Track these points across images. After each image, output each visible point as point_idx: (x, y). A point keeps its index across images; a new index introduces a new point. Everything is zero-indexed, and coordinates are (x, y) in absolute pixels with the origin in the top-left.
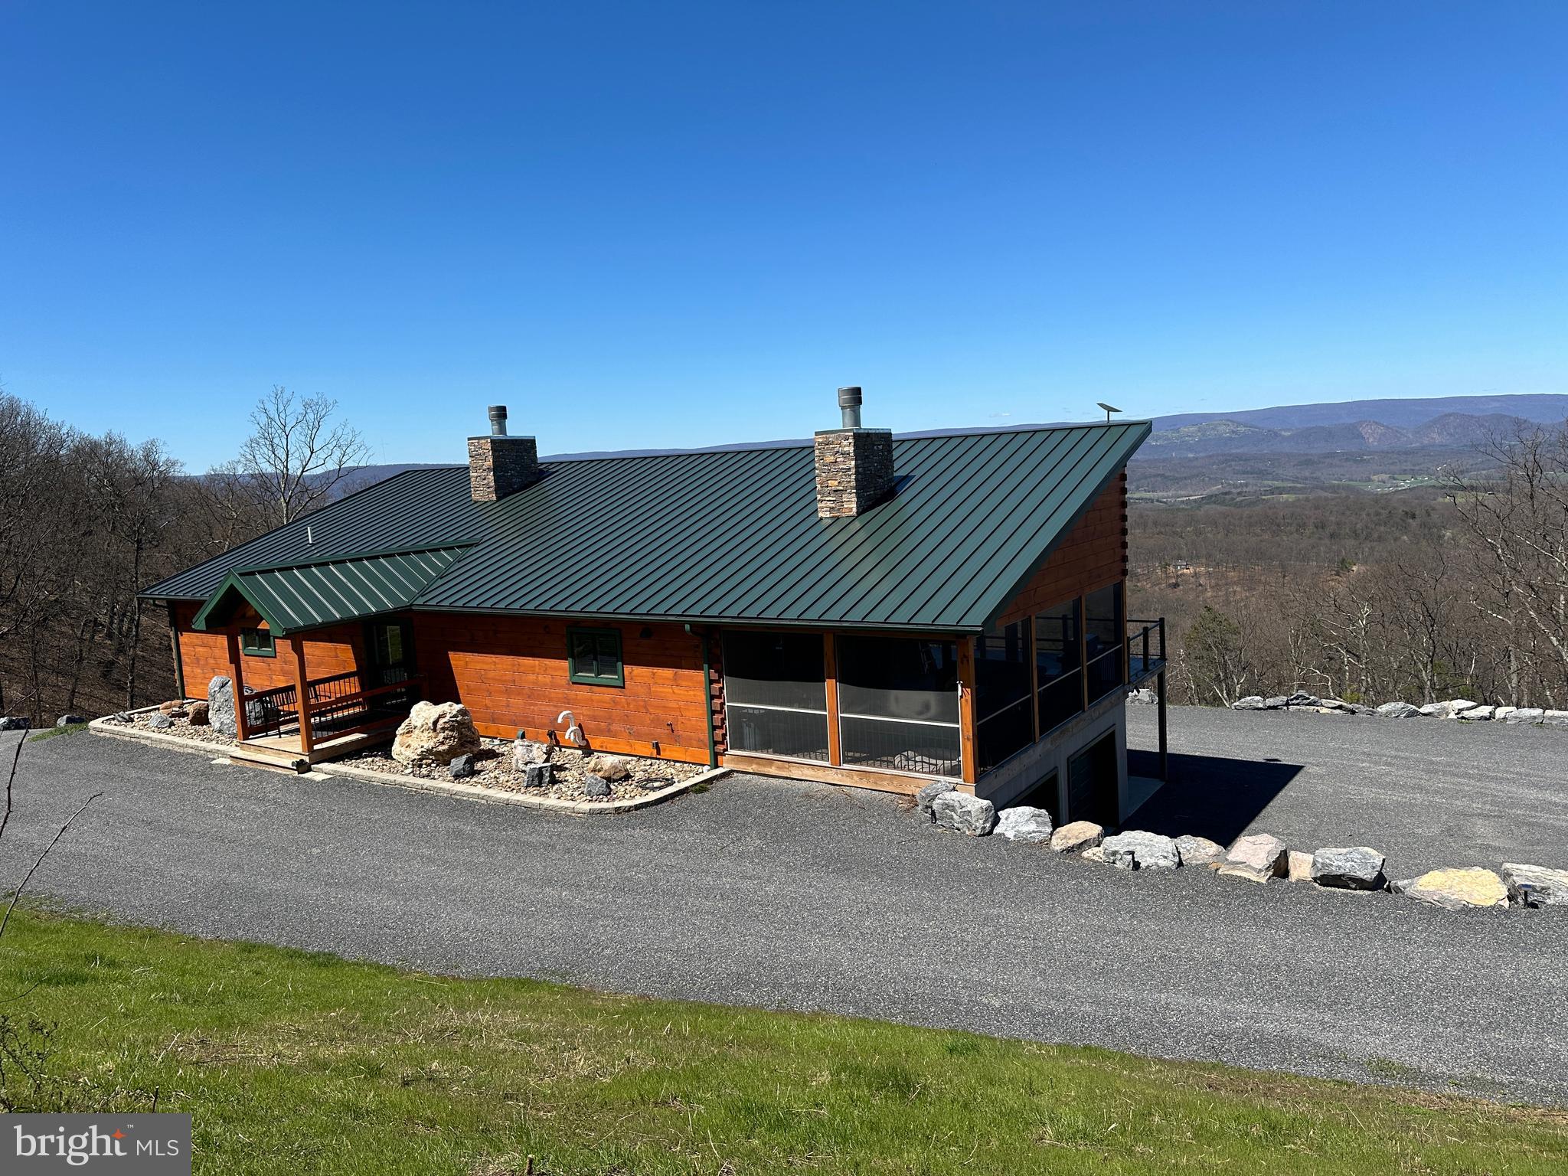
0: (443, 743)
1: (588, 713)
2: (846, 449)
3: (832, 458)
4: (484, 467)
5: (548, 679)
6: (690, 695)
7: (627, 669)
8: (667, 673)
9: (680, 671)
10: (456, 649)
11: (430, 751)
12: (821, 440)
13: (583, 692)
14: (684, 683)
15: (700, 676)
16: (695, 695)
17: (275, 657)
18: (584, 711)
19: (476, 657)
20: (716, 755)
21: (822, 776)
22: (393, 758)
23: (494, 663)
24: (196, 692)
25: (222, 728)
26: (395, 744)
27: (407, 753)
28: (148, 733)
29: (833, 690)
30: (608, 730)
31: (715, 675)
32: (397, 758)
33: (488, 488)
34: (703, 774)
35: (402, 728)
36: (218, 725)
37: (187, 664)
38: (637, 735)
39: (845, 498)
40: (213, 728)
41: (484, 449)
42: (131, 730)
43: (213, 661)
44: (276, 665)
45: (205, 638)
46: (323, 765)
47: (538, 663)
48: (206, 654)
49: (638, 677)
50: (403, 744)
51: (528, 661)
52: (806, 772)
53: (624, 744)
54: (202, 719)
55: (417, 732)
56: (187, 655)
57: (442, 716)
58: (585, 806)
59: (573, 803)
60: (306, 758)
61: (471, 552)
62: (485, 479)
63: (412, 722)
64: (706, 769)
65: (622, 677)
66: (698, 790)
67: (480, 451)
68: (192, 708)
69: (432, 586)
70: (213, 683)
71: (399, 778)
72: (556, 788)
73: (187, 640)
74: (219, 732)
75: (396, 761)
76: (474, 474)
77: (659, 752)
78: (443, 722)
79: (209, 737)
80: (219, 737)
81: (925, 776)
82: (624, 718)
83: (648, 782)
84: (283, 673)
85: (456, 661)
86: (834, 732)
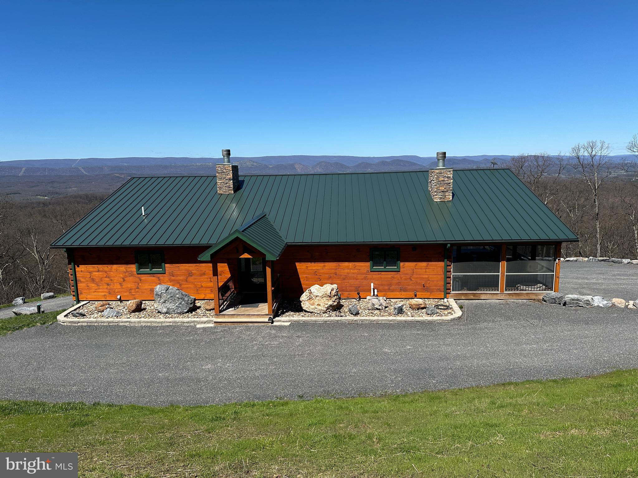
0: (334, 302)
1: (379, 283)
2: (449, 175)
3: (443, 179)
4: (227, 178)
5: (356, 271)
6: (435, 272)
7: (402, 264)
8: (424, 264)
9: (431, 263)
10: (300, 261)
11: (331, 306)
12: (438, 172)
13: (376, 275)
14: (432, 268)
15: (441, 264)
16: (437, 272)
17: (165, 273)
18: (376, 282)
19: (313, 264)
20: (447, 293)
21: (495, 297)
22: (306, 311)
23: (324, 266)
24: (90, 297)
25: (168, 311)
26: (305, 305)
27: (320, 308)
28: (119, 320)
29: (503, 265)
30: (389, 289)
31: (449, 263)
32: (312, 310)
33: (229, 188)
34: (451, 302)
35: (304, 297)
36: (165, 310)
37: (81, 282)
38: (405, 290)
39: (447, 194)
40: (159, 312)
41: (227, 170)
42: (99, 319)
43: (107, 279)
44: (166, 277)
45: (101, 267)
46: (277, 319)
47: (351, 264)
48: (101, 276)
49: (407, 267)
50: (313, 304)
51: (346, 264)
52: (488, 297)
53: (398, 294)
54: (139, 309)
55: (318, 298)
56: (83, 277)
57: (332, 290)
58: (444, 318)
59: (435, 318)
60: (272, 316)
61: (271, 218)
62: (227, 184)
63: (315, 294)
64: (446, 300)
65: (399, 267)
66: (461, 307)
67: (225, 171)
68: (132, 303)
69: (282, 234)
70: (159, 288)
71: (329, 318)
72: (409, 313)
73: (83, 269)
74: (166, 313)
75: (309, 312)
76: (219, 181)
77: (416, 296)
78: (334, 293)
79: (161, 316)
80: (170, 316)
81: (539, 292)
82: (398, 284)
83: (437, 306)
84: (171, 281)
85: (301, 267)
86: (502, 280)
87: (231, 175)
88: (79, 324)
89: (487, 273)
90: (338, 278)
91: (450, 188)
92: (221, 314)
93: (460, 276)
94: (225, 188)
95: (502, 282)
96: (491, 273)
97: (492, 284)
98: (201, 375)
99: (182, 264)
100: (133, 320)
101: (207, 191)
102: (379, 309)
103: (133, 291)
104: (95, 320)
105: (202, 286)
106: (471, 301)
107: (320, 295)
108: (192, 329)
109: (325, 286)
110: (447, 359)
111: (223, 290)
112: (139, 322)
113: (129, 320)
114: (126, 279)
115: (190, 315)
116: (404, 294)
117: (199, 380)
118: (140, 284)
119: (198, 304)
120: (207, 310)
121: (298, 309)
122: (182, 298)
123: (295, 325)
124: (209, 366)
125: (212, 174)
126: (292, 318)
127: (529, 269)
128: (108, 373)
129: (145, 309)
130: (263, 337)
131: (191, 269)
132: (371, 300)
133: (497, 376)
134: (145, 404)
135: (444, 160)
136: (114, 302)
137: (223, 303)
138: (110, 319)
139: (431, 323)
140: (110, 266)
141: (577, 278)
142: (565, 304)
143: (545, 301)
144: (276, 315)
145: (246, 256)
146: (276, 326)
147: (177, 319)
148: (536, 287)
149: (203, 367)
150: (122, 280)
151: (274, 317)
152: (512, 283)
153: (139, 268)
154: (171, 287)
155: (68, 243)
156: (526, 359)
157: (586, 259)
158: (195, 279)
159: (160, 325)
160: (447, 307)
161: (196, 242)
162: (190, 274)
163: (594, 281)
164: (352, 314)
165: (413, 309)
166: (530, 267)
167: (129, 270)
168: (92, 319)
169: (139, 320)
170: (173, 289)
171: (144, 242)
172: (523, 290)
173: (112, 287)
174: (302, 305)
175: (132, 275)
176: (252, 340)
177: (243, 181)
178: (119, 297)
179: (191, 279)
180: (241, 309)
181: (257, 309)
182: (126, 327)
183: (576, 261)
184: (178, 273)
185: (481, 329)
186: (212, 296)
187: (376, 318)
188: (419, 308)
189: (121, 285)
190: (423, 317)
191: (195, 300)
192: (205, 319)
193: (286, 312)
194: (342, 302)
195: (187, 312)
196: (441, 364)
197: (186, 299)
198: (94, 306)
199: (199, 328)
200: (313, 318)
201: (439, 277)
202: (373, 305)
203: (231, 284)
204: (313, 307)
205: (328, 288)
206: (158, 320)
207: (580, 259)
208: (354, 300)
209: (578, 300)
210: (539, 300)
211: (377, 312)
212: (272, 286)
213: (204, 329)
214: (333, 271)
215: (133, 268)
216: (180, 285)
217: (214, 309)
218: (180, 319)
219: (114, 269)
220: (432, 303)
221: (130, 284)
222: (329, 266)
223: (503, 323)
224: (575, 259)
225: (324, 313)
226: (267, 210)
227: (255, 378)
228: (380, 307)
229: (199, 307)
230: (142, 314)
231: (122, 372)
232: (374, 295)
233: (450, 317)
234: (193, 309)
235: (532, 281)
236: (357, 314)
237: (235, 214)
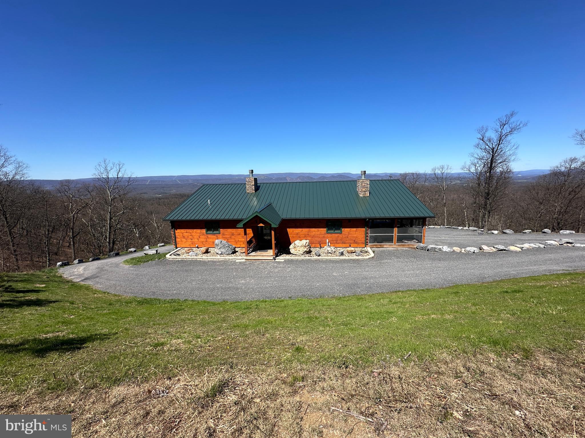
0: (307, 249)
1: (331, 239)
2: (368, 183)
3: (364, 185)
4: (251, 185)
5: (319, 233)
6: (360, 233)
7: (343, 229)
8: (355, 229)
9: (358, 229)
10: (289, 228)
11: (306, 251)
12: (362, 181)
13: (329, 235)
14: (359, 231)
15: (364, 229)
17: (220, 234)
18: (329, 239)
19: (296, 229)
20: (366, 245)
21: (391, 246)
22: (292, 254)
23: (302, 230)
24: (182, 246)
26: (292, 251)
27: (300, 252)
28: (197, 257)
29: (396, 230)
30: (336, 243)
31: (367, 229)
32: (295, 254)
33: (252, 190)
34: (369, 249)
35: (291, 247)
36: (220, 253)
37: (178, 238)
38: (345, 243)
39: (366, 192)
40: (217, 254)
41: (252, 180)
42: (187, 257)
43: (191, 237)
44: (220, 236)
45: (188, 230)
46: (277, 258)
47: (316, 230)
48: (188, 235)
49: (345, 231)
50: (296, 250)
51: (313, 229)
52: (388, 246)
53: (341, 245)
54: (207, 252)
55: (299, 247)
56: (179, 235)
57: (306, 243)
58: (365, 257)
59: (360, 257)
60: (275, 257)
61: (274, 205)
62: (251, 187)
63: (297, 245)
64: (366, 248)
65: (341, 231)
66: (374, 252)
67: (250, 181)
68: (203, 249)
69: (280, 213)
70: (217, 242)
71: (304, 258)
72: (347, 255)
73: (179, 232)
74: (221, 254)
75: (294, 254)
76: (247, 186)
77: (350, 246)
78: (307, 244)
79: (218, 256)
80: (223, 256)
81: (415, 244)
82: (341, 240)
83: (361, 251)
84: (223, 238)
85: (290, 231)
86: (395, 238)
87: (254, 183)
88: (177, 259)
89: (387, 234)
90: (310, 237)
91: (368, 189)
92: (248, 255)
93: (373, 236)
94: (250, 190)
95: (395, 239)
96: (389, 234)
97: (390, 240)
98: (239, 286)
99: (228, 229)
100: (204, 257)
101: (241, 191)
102: (331, 253)
103: (204, 243)
104: (185, 257)
105: (239, 241)
106: (379, 249)
107: (300, 245)
108: (234, 263)
109: (302, 241)
110: (366, 278)
111: (249, 242)
112: (207, 259)
113: (202, 257)
114: (200, 236)
115: (233, 255)
116: (344, 245)
117: (238, 289)
118: (208, 239)
119: (237, 250)
120: (241, 253)
121: (288, 253)
122: (228, 247)
123: (287, 262)
124: (243, 281)
125: (244, 183)
126: (285, 257)
127: (409, 232)
128: (192, 284)
129: (210, 252)
130: (270, 267)
131: (233, 231)
132: (327, 248)
133: (392, 287)
134: (211, 300)
135: (365, 175)
136: (195, 248)
137: (249, 249)
138: (192, 257)
139: (358, 260)
140: (192, 230)
141: (434, 237)
142: (428, 250)
143: (418, 249)
144: (277, 256)
145: (261, 225)
146: (277, 262)
147: (226, 257)
148: (413, 241)
149: (240, 282)
150: (198, 237)
151: (276, 257)
152: (400, 239)
153: (207, 231)
154: (223, 241)
155: (172, 218)
156: (407, 279)
157: (439, 227)
158: (235, 237)
159: (218, 260)
160: (367, 252)
161: (235, 218)
162: (233, 234)
163: (443, 238)
164: (317, 255)
165: (349, 253)
166: (410, 231)
167: (202, 232)
168: (183, 257)
169: (207, 257)
170: (224, 242)
171: (209, 218)
172: (406, 243)
173: (193, 241)
174: (291, 251)
175: (203, 235)
176: (265, 268)
177: (260, 186)
178: (197, 246)
179: (233, 237)
180: (259, 253)
181: (267, 252)
182: (201, 261)
183: (434, 228)
184: (227, 233)
185: (384, 263)
186: (244, 246)
187: (329, 258)
188: (352, 252)
189: (198, 240)
190: (354, 257)
191: (235, 247)
192: (240, 257)
193: (282, 254)
194: (312, 249)
195: (231, 254)
196: (363, 281)
197: (231, 247)
198: (184, 250)
199: (238, 262)
200: (297, 258)
201: (362, 236)
202: (328, 251)
203: (253, 240)
204: (296, 252)
205: (304, 242)
206: (216, 257)
207: (436, 227)
208: (318, 248)
209: (435, 248)
210: (414, 248)
211: (330, 254)
212: (275, 241)
213: (240, 263)
214: (307, 233)
215: (204, 231)
216: (228, 240)
217: (245, 252)
218: (228, 257)
219: (195, 231)
220: (358, 250)
221: (202, 239)
222: (305, 230)
223: (395, 260)
224: (433, 227)
225: (302, 255)
226: (272, 201)
227: (266, 288)
228: (332, 252)
229: (237, 251)
230: (208, 254)
231: (199, 284)
232: (328, 246)
233: (368, 257)
234: (234, 252)
235: (411, 238)
236: (319, 255)
237: (256, 203)
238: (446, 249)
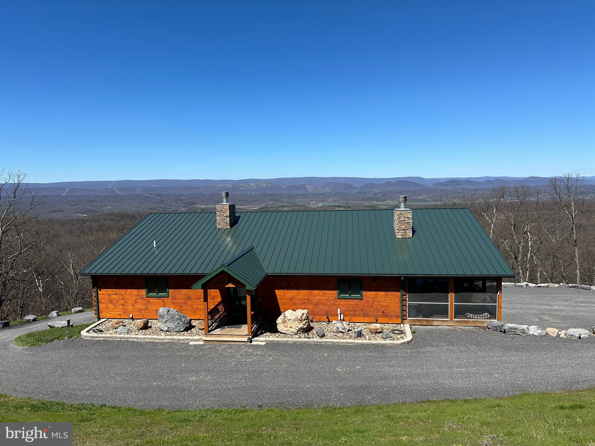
0: (304, 325)
1: (345, 309)
2: (409, 216)
3: (403, 219)
4: (225, 216)
5: (325, 298)
6: (393, 301)
7: (364, 293)
8: (383, 293)
9: (388, 293)
10: (279, 289)
11: (301, 328)
12: (399, 213)
13: (343, 302)
14: (390, 297)
15: (399, 294)
16: (394, 300)
17: (169, 297)
18: (343, 308)
19: (289, 291)
20: (403, 320)
21: (445, 324)
22: (281, 333)
23: (299, 293)
24: (108, 315)
25: (169, 330)
26: (280, 327)
27: (292, 330)
28: (129, 336)
29: (451, 296)
30: (354, 314)
31: (404, 293)
32: (285, 332)
33: (226, 224)
34: (407, 328)
35: (279, 320)
36: (166, 329)
37: (102, 303)
38: (368, 316)
39: (407, 231)
40: (161, 330)
41: (225, 209)
42: (114, 335)
43: (122, 301)
44: (168, 300)
45: (118, 291)
46: (255, 338)
47: (321, 292)
48: (118, 298)
49: (369, 295)
50: (286, 327)
51: (317, 292)
52: (440, 323)
53: (361, 319)
54: (146, 327)
55: (291, 321)
56: (103, 299)
57: (303, 314)
58: (396, 342)
59: (388, 341)
60: (251, 337)
61: (257, 251)
62: (224, 220)
63: (288, 318)
64: (402, 325)
65: (362, 295)
66: (413, 332)
67: (223, 210)
68: (140, 322)
69: (264, 265)
70: (162, 310)
71: (298, 340)
72: (367, 337)
73: (104, 293)
74: (167, 331)
75: (283, 333)
76: (218, 218)
77: (377, 321)
78: (304, 317)
79: (162, 334)
80: (170, 334)
81: (484, 320)
82: (362, 310)
83: (393, 331)
84: (173, 303)
85: (279, 293)
86: (451, 309)
87: (229, 213)
88: (97, 339)
89: (438, 302)
90: (311, 304)
91: (410, 226)
92: (209, 333)
93: (415, 304)
94: (223, 224)
95: (451, 311)
96: (441, 302)
97: (443, 312)
98: (186, 385)
99: (182, 290)
100: (140, 336)
101: (209, 226)
102: (343, 332)
103: (143, 311)
104: (110, 335)
105: (198, 308)
106: (425, 327)
107: (293, 318)
108: (185, 346)
109: (297, 311)
110: (386, 378)
111: (212, 313)
112: (145, 339)
113: (137, 336)
114: (137, 301)
115: (186, 333)
116: (367, 319)
117: (183, 390)
118: (149, 306)
119: (194, 324)
120: (200, 329)
121: (274, 330)
122: (179, 319)
123: (270, 345)
124: (194, 378)
125: (214, 211)
126: (268, 339)
127: (474, 300)
128: (115, 381)
129: (151, 327)
130: (241, 355)
131: (189, 293)
132: (337, 324)
133: (423, 395)
134: (140, 407)
135: (405, 203)
136: (127, 320)
137: (212, 325)
138: (122, 336)
139: (383, 346)
140: (125, 290)
141: (542, 305)
142: (505, 332)
143: (489, 329)
144: (255, 334)
145: (230, 285)
146: (253, 345)
147: (175, 337)
148: (483, 315)
149: (189, 379)
150: (134, 302)
151: (253, 338)
152: (460, 312)
153: (148, 292)
154: (171, 309)
155: (93, 272)
156: (452, 381)
157: (557, 285)
158: (193, 302)
159: (161, 341)
160: (402, 332)
161: (194, 271)
162: (189, 298)
163: (556, 307)
164: (318, 336)
165: (372, 333)
166: (475, 298)
167: (140, 293)
168: (108, 335)
169: (144, 336)
170: (173, 311)
171: (152, 272)
172: (470, 318)
173: (126, 307)
174: (278, 327)
175: (142, 298)
176: (233, 356)
177: (239, 217)
178: (131, 316)
179: (189, 302)
180: (227, 330)
181: (240, 329)
182: (134, 342)
183: (547, 287)
184: (179, 296)
185: (423, 353)
186: (203, 317)
187: (338, 340)
188: (377, 332)
189: (133, 306)
190: (379, 340)
191: (191, 320)
192: (197, 337)
193: (265, 332)
194: (312, 324)
195: (183, 331)
196: (380, 383)
197: (183, 320)
198: (111, 323)
199: (191, 345)
200: (285, 339)
201: (397, 305)
202: (338, 328)
203: (221, 308)
204: (286, 329)
205: (300, 313)
206: (160, 337)
207: (551, 285)
208: (325, 323)
209: (515, 329)
210: (484, 328)
211: (341, 334)
212: (252, 310)
213: (195, 346)
214: (306, 297)
215: (143, 292)
216: (181, 307)
217: (203, 329)
218: (176, 337)
219: (129, 293)
220: (388, 328)
221: (140, 306)
222: (304, 293)
223: (445, 348)
224: (546, 285)
225: (295, 334)
226: (255, 244)
227: (228, 389)
228: (344, 331)
229: (194, 327)
230: (148, 331)
231: (126, 380)
232: (341, 319)
233: (402, 341)
234: (189, 327)
235: (478, 311)
236: (323, 336)
237: (231, 244)
238: (534, 330)
